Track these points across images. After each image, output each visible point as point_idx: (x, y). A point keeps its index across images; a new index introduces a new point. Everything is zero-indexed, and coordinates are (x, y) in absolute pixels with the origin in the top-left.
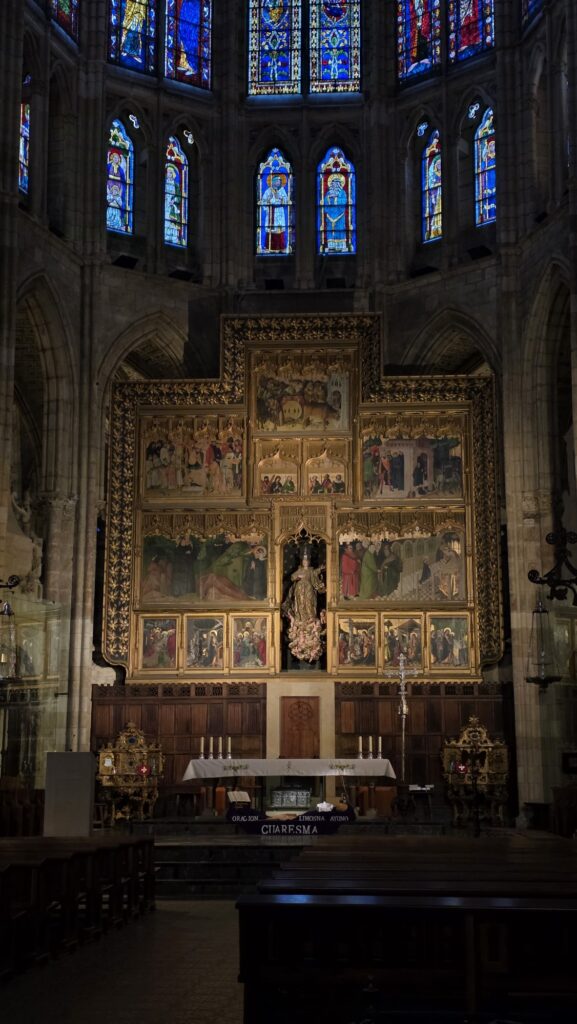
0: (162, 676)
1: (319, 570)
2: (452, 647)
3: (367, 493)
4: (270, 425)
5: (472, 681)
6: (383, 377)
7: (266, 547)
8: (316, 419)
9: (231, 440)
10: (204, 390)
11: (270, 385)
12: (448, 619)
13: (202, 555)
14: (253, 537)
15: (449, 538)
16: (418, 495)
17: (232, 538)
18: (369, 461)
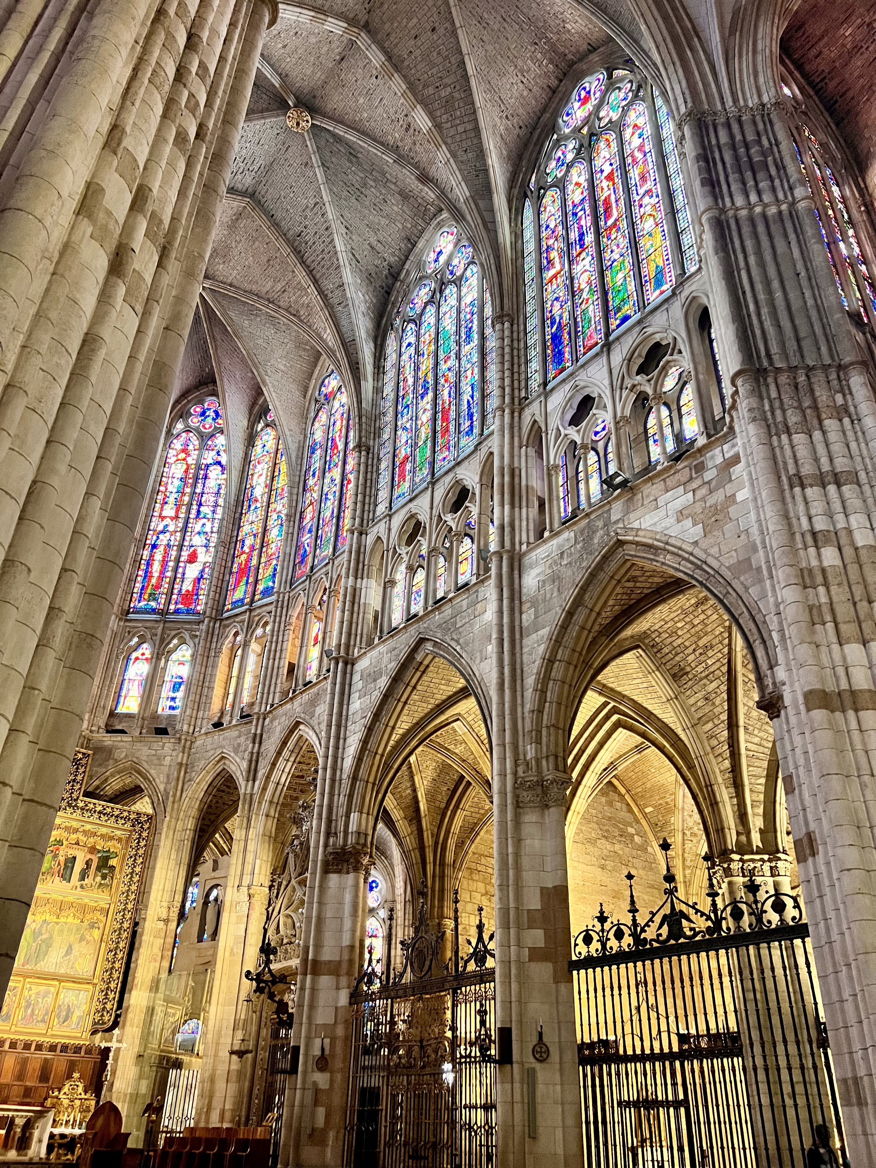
2: (73, 1013)
3: (42, 881)
5: (82, 1043)
6: (81, 798)
15: (92, 926)
18: (50, 856)
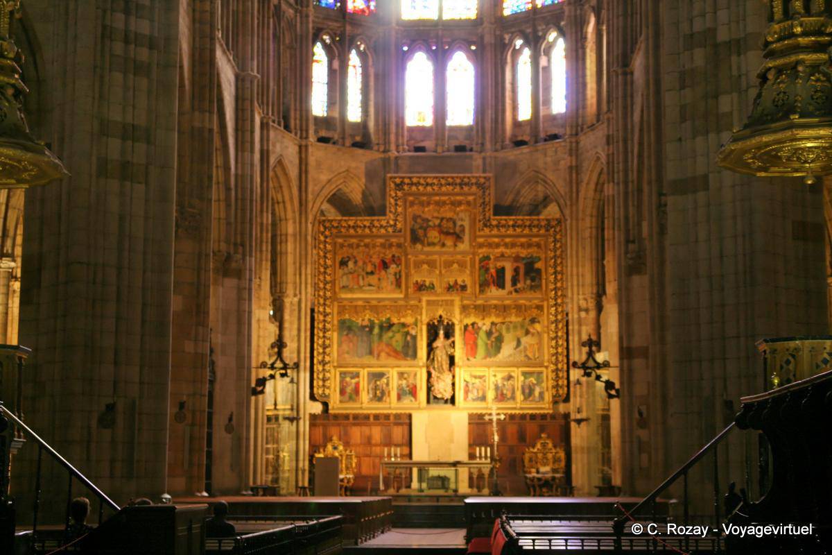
0: (351, 408)
1: (450, 341)
2: (534, 390)
3: (482, 291)
4: (419, 246)
5: (546, 412)
6: (492, 217)
7: (416, 325)
8: (449, 242)
9: (393, 256)
10: (376, 224)
11: (419, 220)
12: (531, 374)
13: (376, 330)
14: (409, 320)
16: (514, 293)
17: (395, 320)
18: (483, 271)
